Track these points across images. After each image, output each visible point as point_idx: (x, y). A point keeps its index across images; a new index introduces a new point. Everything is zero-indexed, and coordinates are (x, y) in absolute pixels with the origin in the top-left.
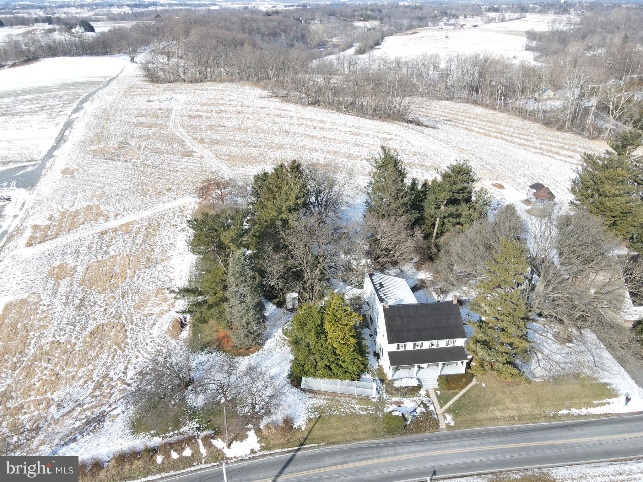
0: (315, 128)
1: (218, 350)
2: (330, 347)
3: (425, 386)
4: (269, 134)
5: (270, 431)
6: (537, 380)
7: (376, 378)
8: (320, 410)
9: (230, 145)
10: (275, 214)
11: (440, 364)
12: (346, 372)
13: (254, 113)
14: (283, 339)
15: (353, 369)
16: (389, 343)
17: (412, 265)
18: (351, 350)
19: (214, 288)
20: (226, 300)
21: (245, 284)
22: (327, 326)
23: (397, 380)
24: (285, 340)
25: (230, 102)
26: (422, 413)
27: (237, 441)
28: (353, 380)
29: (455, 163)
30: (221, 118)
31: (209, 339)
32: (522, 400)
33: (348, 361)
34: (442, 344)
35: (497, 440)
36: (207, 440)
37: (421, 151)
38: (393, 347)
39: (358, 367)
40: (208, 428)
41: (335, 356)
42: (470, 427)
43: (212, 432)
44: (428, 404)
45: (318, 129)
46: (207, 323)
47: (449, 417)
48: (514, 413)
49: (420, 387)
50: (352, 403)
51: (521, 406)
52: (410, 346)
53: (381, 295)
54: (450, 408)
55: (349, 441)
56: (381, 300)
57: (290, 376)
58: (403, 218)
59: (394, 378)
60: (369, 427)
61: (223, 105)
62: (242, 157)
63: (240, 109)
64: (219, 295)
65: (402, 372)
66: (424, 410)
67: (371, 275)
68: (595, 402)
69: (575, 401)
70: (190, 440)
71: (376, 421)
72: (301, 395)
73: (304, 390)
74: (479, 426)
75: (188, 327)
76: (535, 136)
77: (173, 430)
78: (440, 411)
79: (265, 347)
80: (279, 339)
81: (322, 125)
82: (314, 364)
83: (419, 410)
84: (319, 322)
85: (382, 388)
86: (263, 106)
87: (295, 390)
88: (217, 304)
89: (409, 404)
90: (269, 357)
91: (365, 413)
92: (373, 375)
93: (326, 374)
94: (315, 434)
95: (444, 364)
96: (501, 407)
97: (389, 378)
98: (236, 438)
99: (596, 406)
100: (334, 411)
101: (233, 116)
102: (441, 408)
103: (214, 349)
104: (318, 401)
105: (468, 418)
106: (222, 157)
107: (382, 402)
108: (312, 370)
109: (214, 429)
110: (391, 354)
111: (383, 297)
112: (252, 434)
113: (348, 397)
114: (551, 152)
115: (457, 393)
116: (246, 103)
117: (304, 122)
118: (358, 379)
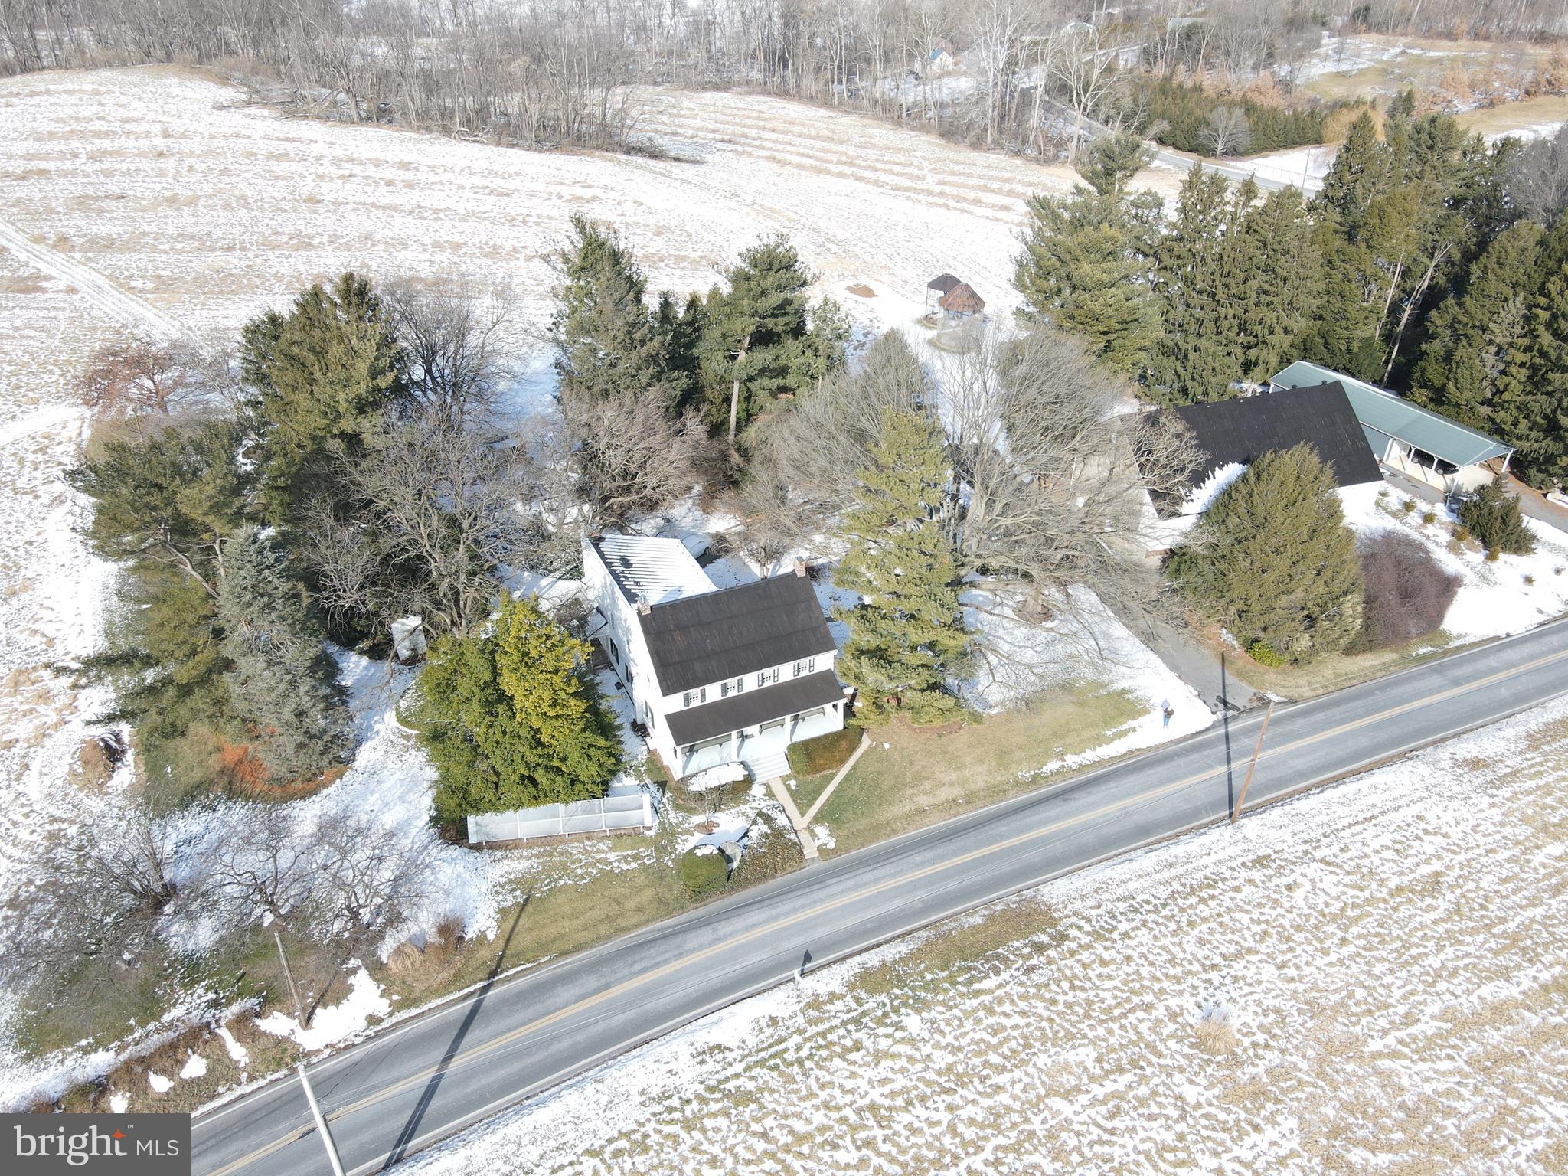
0: (389, 183)
1: (230, 799)
2: (524, 732)
3: (761, 776)
4: (262, 208)
5: (407, 962)
6: (993, 712)
7: (647, 781)
8: (525, 883)
9: (154, 249)
10: (322, 422)
11: (788, 718)
12: (572, 783)
13: (209, 154)
14: (403, 736)
15: (588, 771)
16: (664, 695)
17: (690, 502)
18: (577, 728)
19: (183, 643)
20: (228, 665)
21: (274, 616)
22: (509, 683)
23: (696, 775)
24: (407, 737)
25: (128, 126)
26: (764, 836)
27: (325, 1006)
28: (594, 797)
29: (755, 244)
30: (108, 173)
31: (197, 775)
32: (967, 760)
33: (574, 755)
34: (785, 673)
35: (928, 855)
36: (243, 1026)
37: (673, 223)
38: (676, 703)
39: (601, 765)
40: (240, 994)
41: (539, 751)
42: (870, 842)
43: (255, 1001)
44: (774, 815)
45: (399, 185)
46: (183, 734)
47: (822, 831)
48: (957, 791)
49: (749, 780)
50: (599, 851)
51: (967, 773)
52: (713, 692)
53: (629, 584)
54: (820, 811)
55: (607, 937)
56: (631, 597)
57: (435, 821)
58: (653, 393)
59: (689, 772)
60: (648, 894)
61: (107, 135)
62: (195, 279)
63: (161, 143)
64: (206, 656)
65: (707, 756)
66: (765, 829)
67: (597, 542)
68: (1109, 733)
69: (1073, 738)
70: (197, 1036)
71: (661, 879)
72: (472, 859)
73: (478, 847)
74: (889, 836)
75: (129, 757)
76: (925, 164)
77: (143, 1024)
78: (801, 823)
79: (356, 764)
80: (392, 737)
81: (409, 176)
82: (493, 778)
83: (754, 833)
84: (487, 676)
85: (665, 800)
86: (229, 131)
87: (454, 852)
88: (204, 681)
89: (730, 823)
90: (372, 786)
91: (634, 865)
92: (639, 775)
93: (525, 797)
94: (523, 940)
95: (796, 719)
96: (927, 785)
97: (677, 775)
98: (322, 1001)
99: (1111, 740)
100: (560, 879)
101: (144, 164)
102: (803, 815)
103: (217, 797)
104: (517, 865)
105: (862, 823)
106: (137, 284)
107: (669, 833)
108: (489, 795)
109: (258, 994)
110: (673, 720)
111: (635, 589)
112: (362, 982)
113: (588, 839)
114: (964, 199)
115: (832, 777)
116: (177, 126)
117: (358, 170)
118: (605, 793)
